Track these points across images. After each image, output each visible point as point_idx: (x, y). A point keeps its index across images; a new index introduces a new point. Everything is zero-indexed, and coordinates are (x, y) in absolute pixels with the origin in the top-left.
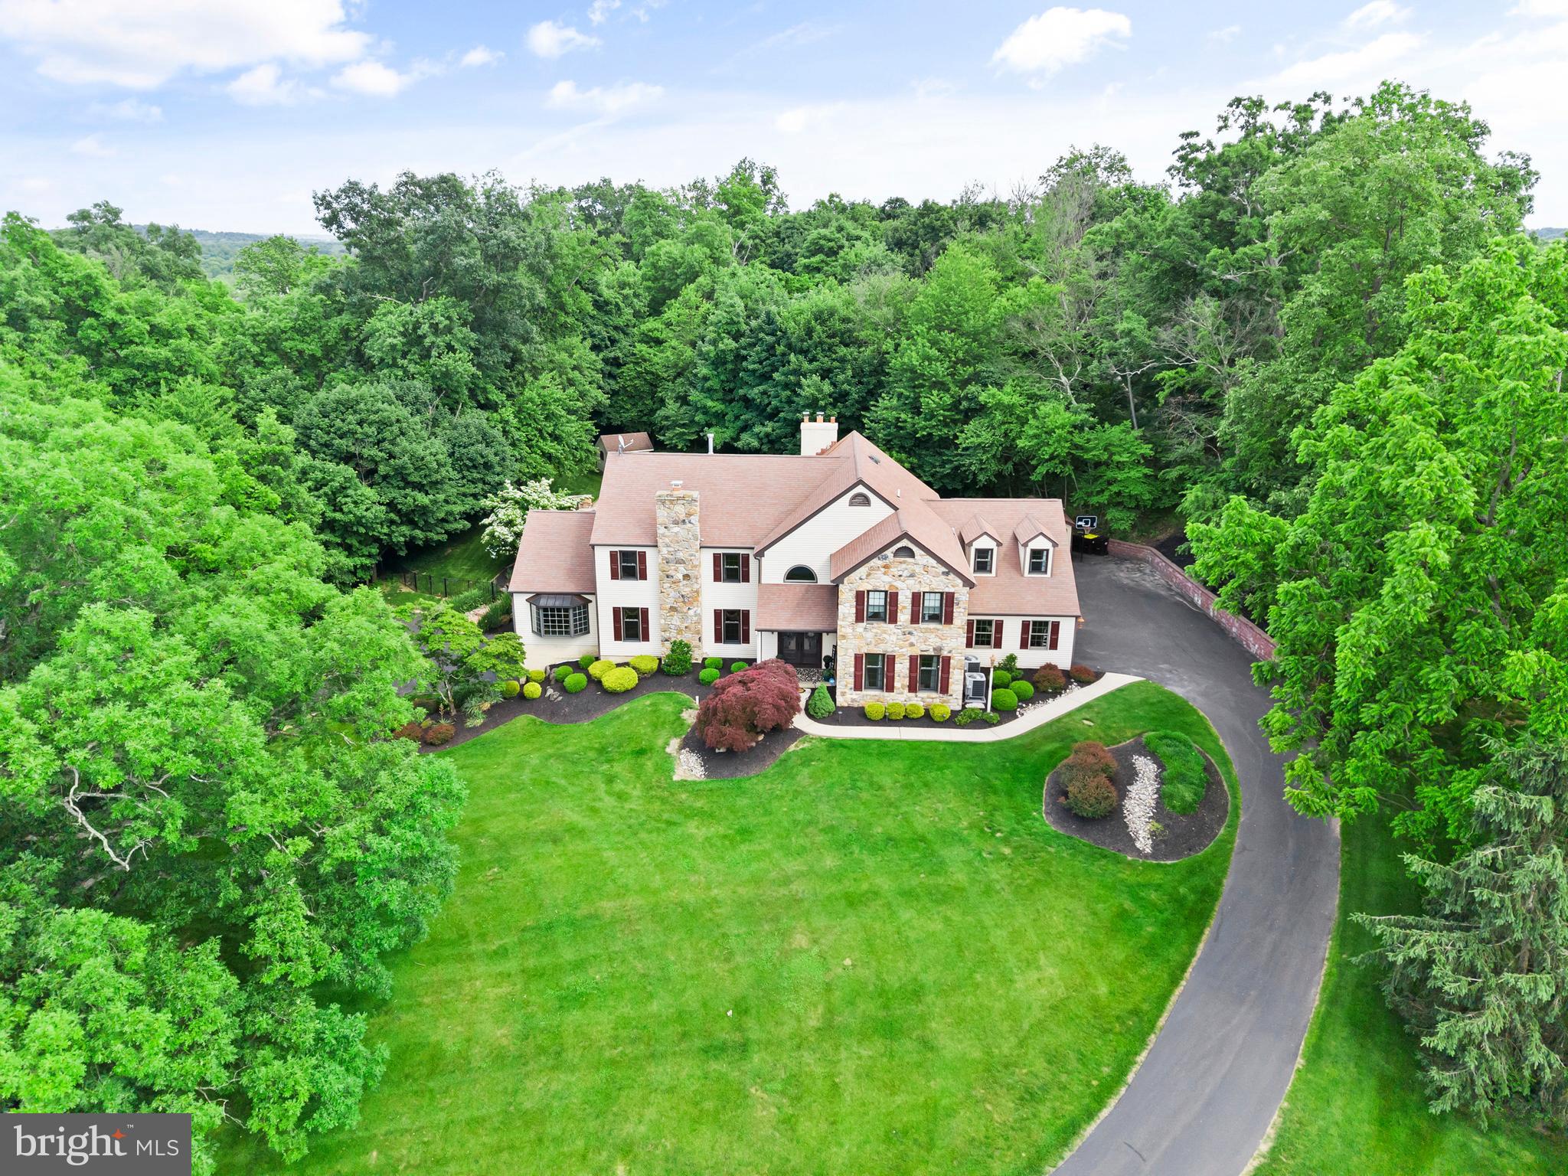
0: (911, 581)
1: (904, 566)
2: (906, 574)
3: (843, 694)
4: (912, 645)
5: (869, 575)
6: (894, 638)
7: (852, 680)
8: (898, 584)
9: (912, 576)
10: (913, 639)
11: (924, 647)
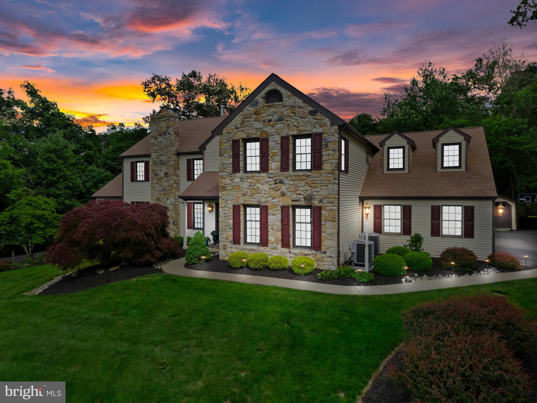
0: (279, 126)
1: (273, 110)
2: (275, 117)
3: (225, 247)
4: (283, 194)
5: (243, 123)
6: (266, 187)
7: (231, 233)
8: (268, 129)
9: (280, 119)
10: (284, 188)
11: (294, 197)
